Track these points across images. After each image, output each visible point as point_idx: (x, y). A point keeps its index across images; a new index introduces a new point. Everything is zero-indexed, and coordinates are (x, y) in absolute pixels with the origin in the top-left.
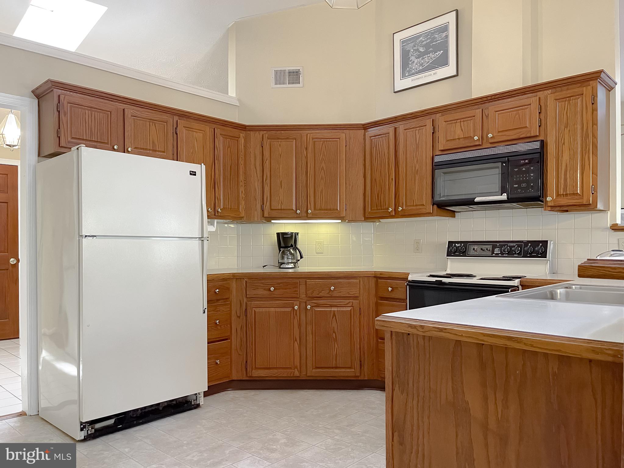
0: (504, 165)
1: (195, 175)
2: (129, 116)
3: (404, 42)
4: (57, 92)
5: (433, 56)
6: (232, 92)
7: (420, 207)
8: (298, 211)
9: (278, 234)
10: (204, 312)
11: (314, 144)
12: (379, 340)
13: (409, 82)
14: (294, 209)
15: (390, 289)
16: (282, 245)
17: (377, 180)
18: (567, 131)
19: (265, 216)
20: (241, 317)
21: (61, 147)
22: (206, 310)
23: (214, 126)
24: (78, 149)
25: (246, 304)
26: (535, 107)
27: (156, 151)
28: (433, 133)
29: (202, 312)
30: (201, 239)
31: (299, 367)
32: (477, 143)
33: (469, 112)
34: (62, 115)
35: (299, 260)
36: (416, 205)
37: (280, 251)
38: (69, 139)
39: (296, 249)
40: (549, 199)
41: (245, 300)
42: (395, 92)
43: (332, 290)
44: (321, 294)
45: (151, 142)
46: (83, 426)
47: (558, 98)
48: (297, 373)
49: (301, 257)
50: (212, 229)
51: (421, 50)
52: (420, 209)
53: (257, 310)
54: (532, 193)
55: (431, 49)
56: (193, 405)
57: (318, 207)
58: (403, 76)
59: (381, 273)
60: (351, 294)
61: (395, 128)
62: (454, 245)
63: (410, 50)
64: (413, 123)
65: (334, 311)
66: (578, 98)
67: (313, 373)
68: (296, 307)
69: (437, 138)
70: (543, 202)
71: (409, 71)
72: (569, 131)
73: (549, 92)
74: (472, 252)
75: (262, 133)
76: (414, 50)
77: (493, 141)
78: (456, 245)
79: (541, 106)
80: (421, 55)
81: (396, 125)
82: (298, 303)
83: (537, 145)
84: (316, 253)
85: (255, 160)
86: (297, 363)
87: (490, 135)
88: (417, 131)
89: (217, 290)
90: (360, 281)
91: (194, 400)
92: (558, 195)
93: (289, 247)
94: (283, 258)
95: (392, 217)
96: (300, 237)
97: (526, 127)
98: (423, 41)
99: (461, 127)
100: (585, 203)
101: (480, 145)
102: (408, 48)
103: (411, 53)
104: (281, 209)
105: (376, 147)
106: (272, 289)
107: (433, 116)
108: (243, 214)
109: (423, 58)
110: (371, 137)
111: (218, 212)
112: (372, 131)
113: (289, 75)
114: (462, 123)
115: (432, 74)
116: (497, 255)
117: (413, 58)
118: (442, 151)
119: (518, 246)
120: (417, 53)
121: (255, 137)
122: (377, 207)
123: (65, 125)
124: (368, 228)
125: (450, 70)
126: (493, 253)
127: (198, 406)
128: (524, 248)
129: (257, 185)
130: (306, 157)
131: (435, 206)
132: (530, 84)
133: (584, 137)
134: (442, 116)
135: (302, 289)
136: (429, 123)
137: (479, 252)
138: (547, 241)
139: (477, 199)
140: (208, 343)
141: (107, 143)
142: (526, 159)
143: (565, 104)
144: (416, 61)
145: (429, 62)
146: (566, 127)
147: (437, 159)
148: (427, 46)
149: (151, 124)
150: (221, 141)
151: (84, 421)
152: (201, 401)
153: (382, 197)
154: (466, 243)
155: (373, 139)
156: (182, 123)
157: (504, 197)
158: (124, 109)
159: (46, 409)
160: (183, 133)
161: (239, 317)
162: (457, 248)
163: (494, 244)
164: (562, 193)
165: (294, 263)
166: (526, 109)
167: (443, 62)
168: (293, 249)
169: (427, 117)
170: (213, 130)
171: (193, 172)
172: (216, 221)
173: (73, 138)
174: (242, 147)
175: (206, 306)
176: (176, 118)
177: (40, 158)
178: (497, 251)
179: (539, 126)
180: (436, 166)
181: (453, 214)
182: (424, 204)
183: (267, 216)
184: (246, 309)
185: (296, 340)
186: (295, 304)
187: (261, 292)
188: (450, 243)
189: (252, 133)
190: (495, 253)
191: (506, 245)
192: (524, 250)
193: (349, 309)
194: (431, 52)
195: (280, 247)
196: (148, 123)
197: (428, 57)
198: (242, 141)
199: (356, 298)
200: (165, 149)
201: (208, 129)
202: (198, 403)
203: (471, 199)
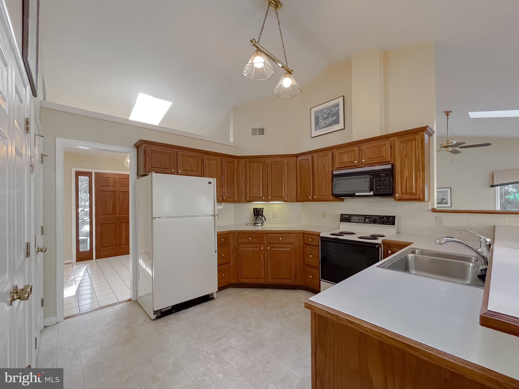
0: (372, 176)
1: (211, 184)
2: (180, 155)
3: (316, 113)
4: (144, 145)
5: (332, 119)
6: (231, 140)
7: (326, 197)
8: (264, 198)
9: (254, 209)
10: (216, 252)
11: (271, 165)
12: (305, 265)
13: (319, 132)
14: (261, 196)
15: (310, 240)
16: (256, 214)
17: (303, 183)
18: (406, 159)
19: (247, 200)
20: (235, 252)
21: (146, 172)
22: (217, 251)
23: (222, 157)
24: (151, 174)
25: (237, 246)
26: (388, 146)
27: (193, 171)
28: (332, 159)
29: (215, 252)
30: (214, 215)
31: (264, 278)
32: (356, 165)
33: (352, 149)
34: (147, 156)
35: (264, 222)
36: (323, 196)
37: (255, 217)
38: (150, 168)
39: (262, 216)
40: (397, 195)
41: (237, 244)
42: (312, 138)
43: (281, 239)
44: (275, 242)
45: (191, 167)
46: (155, 312)
47: (401, 141)
48: (263, 281)
49: (265, 220)
50: (221, 207)
51: (325, 116)
52: (325, 198)
53: (242, 249)
54: (387, 191)
55: (330, 116)
56: (211, 298)
57: (273, 196)
58: (316, 129)
59: (306, 231)
60: (290, 242)
61: (312, 156)
62: (343, 216)
63: (319, 117)
64: (322, 154)
65: (281, 251)
66: (413, 141)
67: (270, 281)
68: (262, 248)
69: (334, 161)
70: (393, 196)
71: (319, 127)
72: (408, 159)
73: (396, 138)
74: (353, 220)
75: (245, 160)
76: (321, 116)
77: (365, 164)
78: (345, 216)
79: (391, 145)
80: (325, 119)
81: (313, 154)
82: (263, 246)
83: (389, 166)
84: (273, 218)
85: (242, 173)
86: (263, 276)
87: (363, 161)
88: (324, 158)
89: (223, 240)
90: (295, 235)
91: (211, 296)
92: (402, 193)
93: (260, 215)
94: (256, 220)
95: (311, 201)
96: (264, 210)
97: (383, 156)
98: (326, 112)
99: (347, 156)
100: (417, 198)
101: (357, 166)
102: (318, 115)
103: (320, 118)
104: (255, 197)
105: (302, 166)
106: (250, 239)
107: (332, 150)
108: (236, 200)
109: (326, 121)
110: (299, 161)
111: (224, 199)
112: (301, 158)
113: (259, 131)
114: (348, 154)
115: (331, 128)
116: (367, 223)
117: (321, 120)
118: (337, 168)
119: (379, 218)
120: (323, 118)
121: (242, 162)
122: (303, 196)
123: (148, 161)
124: (299, 205)
125: (340, 126)
126: (365, 221)
127: (213, 298)
128: (382, 219)
129: (243, 185)
130: (267, 171)
131: (334, 197)
132: (384, 134)
133: (417, 163)
134: (337, 150)
135: (265, 238)
136: (330, 154)
137: (357, 220)
138: (395, 217)
139: (357, 194)
140: (218, 266)
141: (169, 169)
142: (384, 174)
143: (405, 145)
144: (322, 122)
145: (329, 122)
146: (406, 157)
147: (335, 173)
148: (328, 114)
149: (191, 158)
150: (226, 165)
151: (155, 310)
152: (214, 296)
153: (306, 191)
154: (350, 215)
155: (301, 162)
156: (206, 157)
157: (372, 193)
158: (177, 152)
159: (140, 297)
160: (206, 161)
161: (234, 252)
162: (345, 217)
163: (366, 217)
164: (404, 192)
165: (262, 223)
166: (383, 147)
167: (337, 122)
168: (261, 216)
169: (330, 151)
170: (221, 159)
171: (210, 182)
172: (223, 203)
173: (152, 167)
174: (236, 166)
175: (216, 249)
176: (203, 154)
177: (138, 177)
178: (367, 220)
179: (391, 156)
180: (334, 176)
181: (343, 200)
182: (328, 195)
183: (248, 200)
184: (237, 249)
185: (262, 265)
186: (261, 246)
187: (245, 240)
188: (342, 215)
189: (240, 160)
190: (366, 221)
191: (372, 217)
192: (382, 220)
193: (289, 249)
194: (331, 117)
195: (255, 215)
196: (189, 158)
197: (329, 120)
198: (236, 164)
199: (293, 244)
200: (197, 170)
201: (219, 159)
202: (213, 297)
203: (353, 194)
